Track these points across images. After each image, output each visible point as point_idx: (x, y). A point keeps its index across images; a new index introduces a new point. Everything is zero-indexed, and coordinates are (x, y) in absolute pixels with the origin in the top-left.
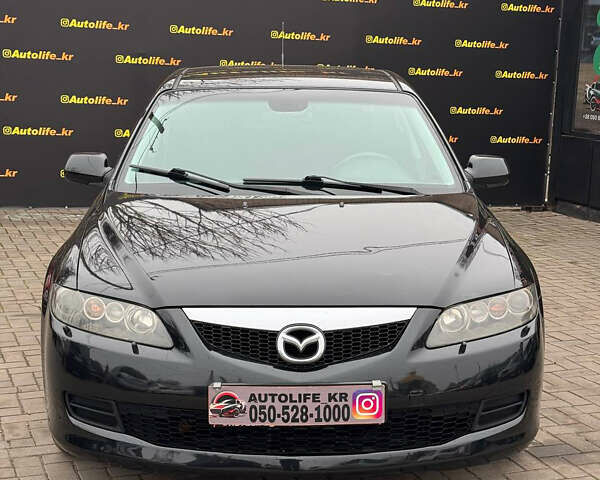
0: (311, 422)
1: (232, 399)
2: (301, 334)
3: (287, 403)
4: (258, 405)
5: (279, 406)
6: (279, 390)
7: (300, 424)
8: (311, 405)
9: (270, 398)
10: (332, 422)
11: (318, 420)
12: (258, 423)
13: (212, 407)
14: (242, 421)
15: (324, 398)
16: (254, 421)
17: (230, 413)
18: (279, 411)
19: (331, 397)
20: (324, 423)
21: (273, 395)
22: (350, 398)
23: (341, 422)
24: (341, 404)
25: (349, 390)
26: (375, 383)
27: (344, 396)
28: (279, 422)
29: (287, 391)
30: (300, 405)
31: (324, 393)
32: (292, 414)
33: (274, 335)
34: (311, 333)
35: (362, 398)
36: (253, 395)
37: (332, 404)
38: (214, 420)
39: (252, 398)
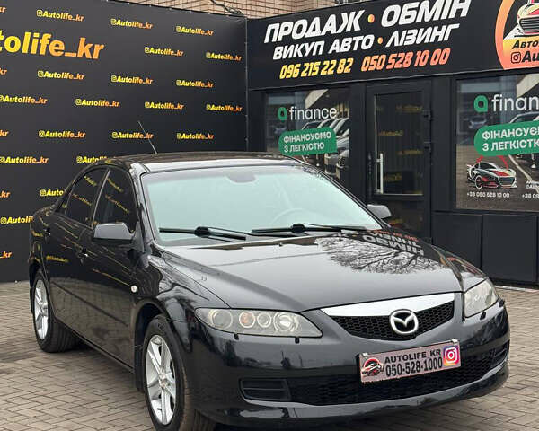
0: (422, 372)
1: (375, 363)
2: (403, 315)
3: (408, 361)
4: (391, 364)
5: (403, 363)
6: (402, 353)
7: (417, 373)
8: (421, 360)
9: (397, 359)
10: (434, 370)
11: (426, 369)
12: (392, 377)
13: (363, 370)
14: (382, 377)
15: (428, 355)
16: (389, 376)
17: (374, 372)
18: (404, 367)
19: (432, 353)
20: (429, 371)
21: (399, 356)
22: (441, 353)
23: (438, 369)
24: (437, 357)
25: (441, 347)
26: (455, 341)
27: (438, 352)
28: (404, 374)
29: (407, 352)
30: (415, 361)
31: (428, 350)
32: (411, 368)
33: (387, 318)
34: (409, 315)
35: (448, 352)
36: (387, 358)
37: (433, 358)
38: (364, 379)
39: (387, 360)
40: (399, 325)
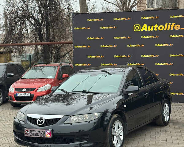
4: (31, 132)
5: (34, 133)
6: (34, 130)
7: (37, 137)
8: (39, 133)
10: (42, 137)
11: (40, 136)
12: (31, 136)
13: (25, 132)
14: (29, 136)
15: (41, 132)
17: (27, 134)
19: (42, 132)
23: (44, 137)
24: (44, 133)
25: (45, 130)
26: (50, 129)
27: (44, 132)
28: (34, 136)
29: (35, 130)
30: (37, 133)
31: (41, 131)
32: (36, 135)
35: (47, 132)
36: (30, 130)
37: (42, 133)
38: (25, 135)
40: (39, 122)
